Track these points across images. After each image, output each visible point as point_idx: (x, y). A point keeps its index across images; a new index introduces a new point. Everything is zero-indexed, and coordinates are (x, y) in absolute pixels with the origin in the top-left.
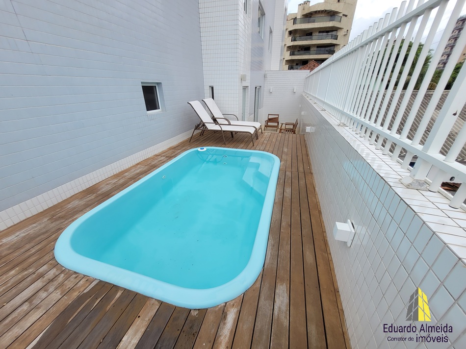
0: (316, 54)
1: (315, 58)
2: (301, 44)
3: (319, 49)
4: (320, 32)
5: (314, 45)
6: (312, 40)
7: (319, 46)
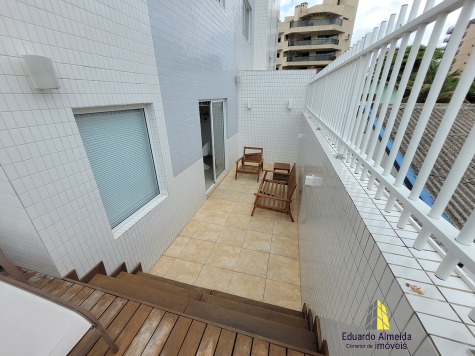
0: (315, 60)
1: (315, 64)
2: (299, 49)
3: (319, 55)
4: (319, 37)
5: (313, 51)
6: (311, 44)
7: (319, 51)
